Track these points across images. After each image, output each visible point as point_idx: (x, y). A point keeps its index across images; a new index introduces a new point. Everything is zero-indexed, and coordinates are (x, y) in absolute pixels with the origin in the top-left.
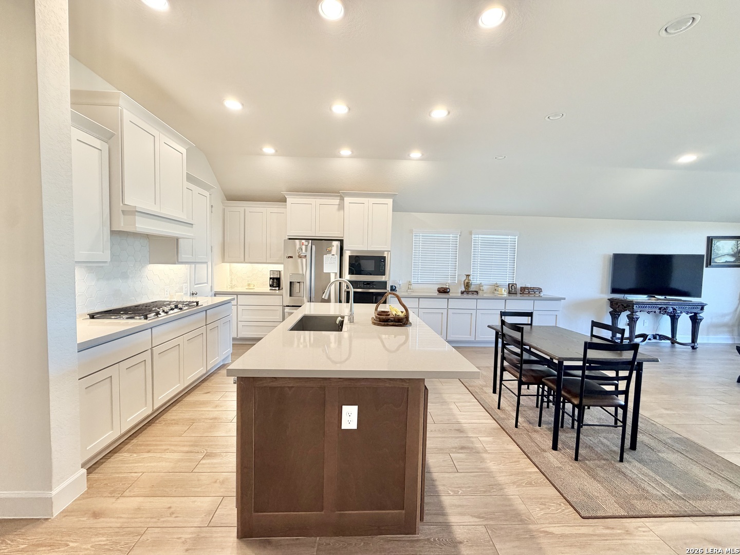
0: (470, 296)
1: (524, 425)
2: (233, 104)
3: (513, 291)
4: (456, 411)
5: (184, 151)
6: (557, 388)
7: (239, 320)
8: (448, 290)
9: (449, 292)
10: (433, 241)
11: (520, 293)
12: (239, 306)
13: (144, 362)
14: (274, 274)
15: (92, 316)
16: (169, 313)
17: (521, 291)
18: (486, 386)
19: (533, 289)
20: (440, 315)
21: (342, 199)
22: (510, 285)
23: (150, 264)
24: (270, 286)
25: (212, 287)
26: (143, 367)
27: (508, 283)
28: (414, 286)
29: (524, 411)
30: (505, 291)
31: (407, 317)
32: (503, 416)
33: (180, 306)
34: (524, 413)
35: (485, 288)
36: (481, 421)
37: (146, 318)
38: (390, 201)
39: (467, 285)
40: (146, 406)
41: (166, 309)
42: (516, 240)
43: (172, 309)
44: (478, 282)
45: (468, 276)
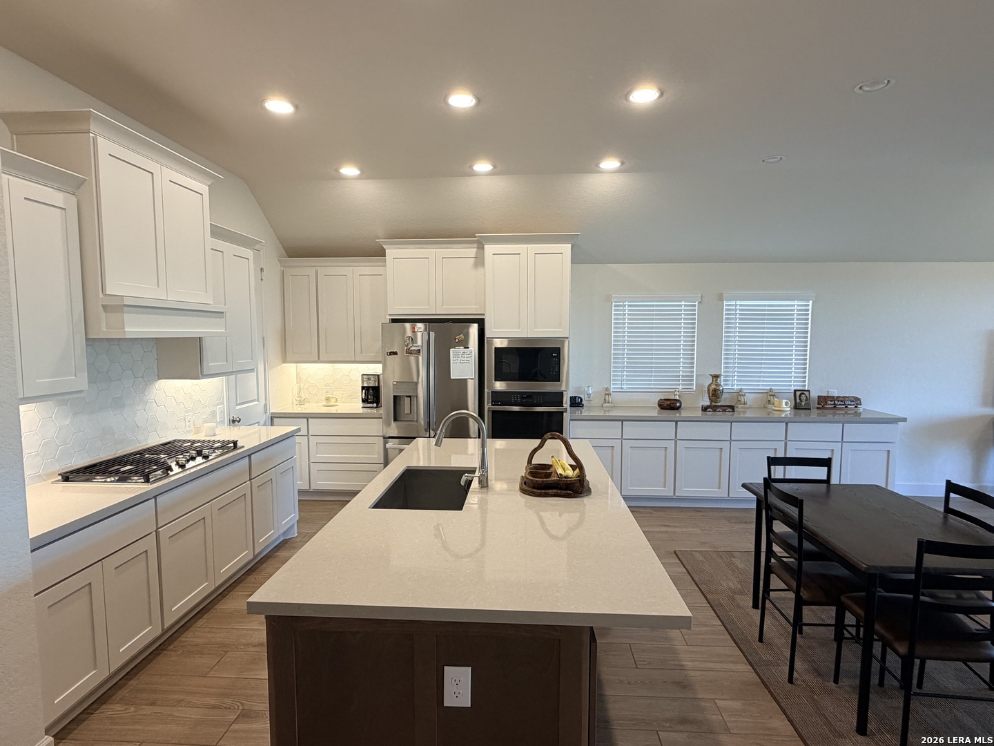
0: (719, 415)
1: (807, 677)
2: (279, 106)
3: (803, 403)
4: (679, 645)
5: (204, 189)
6: (865, 615)
7: (311, 461)
8: (678, 404)
9: (679, 407)
10: (648, 315)
11: (818, 408)
12: (310, 437)
13: (144, 554)
14: (369, 379)
15: (66, 478)
16: (188, 466)
17: (818, 404)
18: (741, 593)
19: (843, 399)
20: (662, 452)
21: (481, 247)
22: (798, 393)
23: (159, 379)
24: (363, 401)
25: (265, 405)
26: (144, 563)
27: (793, 388)
28: (615, 397)
29: (809, 647)
30: (786, 404)
31: (581, 479)
32: (766, 656)
33: (205, 452)
34: (810, 652)
35: (749, 398)
36: (726, 666)
37: (147, 481)
38: (566, 248)
39: (715, 394)
40: (151, 625)
41: (182, 460)
42: (810, 308)
43: (193, 458)
44: (735, 387)
45: (716, 377)
